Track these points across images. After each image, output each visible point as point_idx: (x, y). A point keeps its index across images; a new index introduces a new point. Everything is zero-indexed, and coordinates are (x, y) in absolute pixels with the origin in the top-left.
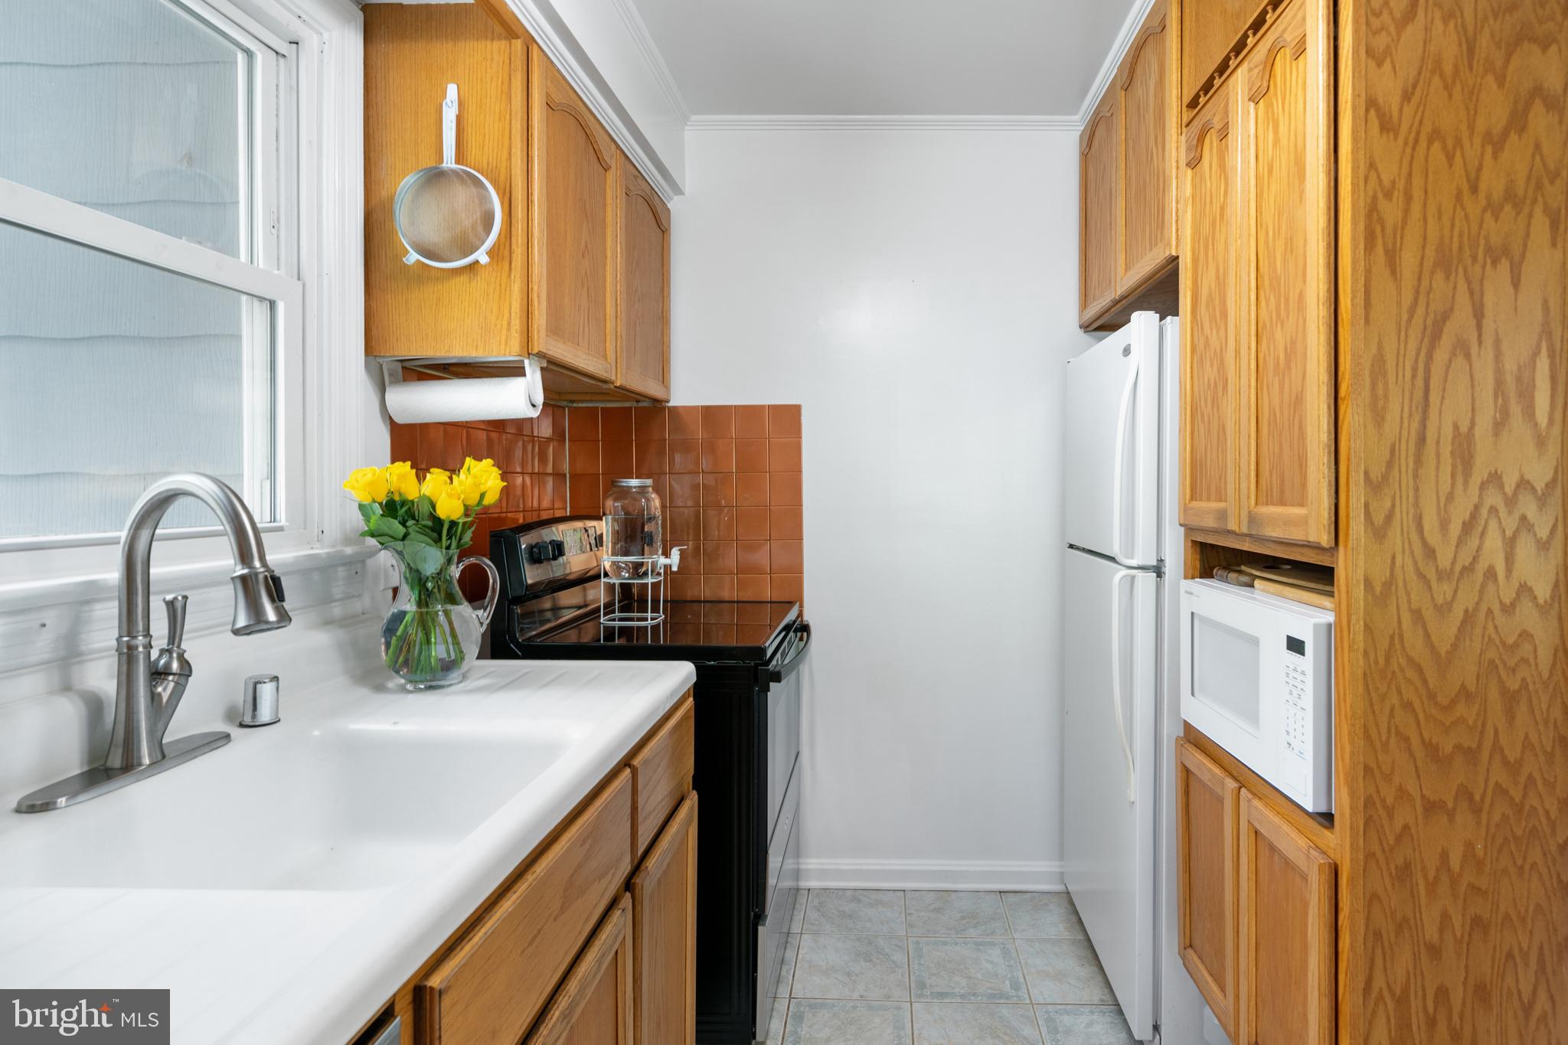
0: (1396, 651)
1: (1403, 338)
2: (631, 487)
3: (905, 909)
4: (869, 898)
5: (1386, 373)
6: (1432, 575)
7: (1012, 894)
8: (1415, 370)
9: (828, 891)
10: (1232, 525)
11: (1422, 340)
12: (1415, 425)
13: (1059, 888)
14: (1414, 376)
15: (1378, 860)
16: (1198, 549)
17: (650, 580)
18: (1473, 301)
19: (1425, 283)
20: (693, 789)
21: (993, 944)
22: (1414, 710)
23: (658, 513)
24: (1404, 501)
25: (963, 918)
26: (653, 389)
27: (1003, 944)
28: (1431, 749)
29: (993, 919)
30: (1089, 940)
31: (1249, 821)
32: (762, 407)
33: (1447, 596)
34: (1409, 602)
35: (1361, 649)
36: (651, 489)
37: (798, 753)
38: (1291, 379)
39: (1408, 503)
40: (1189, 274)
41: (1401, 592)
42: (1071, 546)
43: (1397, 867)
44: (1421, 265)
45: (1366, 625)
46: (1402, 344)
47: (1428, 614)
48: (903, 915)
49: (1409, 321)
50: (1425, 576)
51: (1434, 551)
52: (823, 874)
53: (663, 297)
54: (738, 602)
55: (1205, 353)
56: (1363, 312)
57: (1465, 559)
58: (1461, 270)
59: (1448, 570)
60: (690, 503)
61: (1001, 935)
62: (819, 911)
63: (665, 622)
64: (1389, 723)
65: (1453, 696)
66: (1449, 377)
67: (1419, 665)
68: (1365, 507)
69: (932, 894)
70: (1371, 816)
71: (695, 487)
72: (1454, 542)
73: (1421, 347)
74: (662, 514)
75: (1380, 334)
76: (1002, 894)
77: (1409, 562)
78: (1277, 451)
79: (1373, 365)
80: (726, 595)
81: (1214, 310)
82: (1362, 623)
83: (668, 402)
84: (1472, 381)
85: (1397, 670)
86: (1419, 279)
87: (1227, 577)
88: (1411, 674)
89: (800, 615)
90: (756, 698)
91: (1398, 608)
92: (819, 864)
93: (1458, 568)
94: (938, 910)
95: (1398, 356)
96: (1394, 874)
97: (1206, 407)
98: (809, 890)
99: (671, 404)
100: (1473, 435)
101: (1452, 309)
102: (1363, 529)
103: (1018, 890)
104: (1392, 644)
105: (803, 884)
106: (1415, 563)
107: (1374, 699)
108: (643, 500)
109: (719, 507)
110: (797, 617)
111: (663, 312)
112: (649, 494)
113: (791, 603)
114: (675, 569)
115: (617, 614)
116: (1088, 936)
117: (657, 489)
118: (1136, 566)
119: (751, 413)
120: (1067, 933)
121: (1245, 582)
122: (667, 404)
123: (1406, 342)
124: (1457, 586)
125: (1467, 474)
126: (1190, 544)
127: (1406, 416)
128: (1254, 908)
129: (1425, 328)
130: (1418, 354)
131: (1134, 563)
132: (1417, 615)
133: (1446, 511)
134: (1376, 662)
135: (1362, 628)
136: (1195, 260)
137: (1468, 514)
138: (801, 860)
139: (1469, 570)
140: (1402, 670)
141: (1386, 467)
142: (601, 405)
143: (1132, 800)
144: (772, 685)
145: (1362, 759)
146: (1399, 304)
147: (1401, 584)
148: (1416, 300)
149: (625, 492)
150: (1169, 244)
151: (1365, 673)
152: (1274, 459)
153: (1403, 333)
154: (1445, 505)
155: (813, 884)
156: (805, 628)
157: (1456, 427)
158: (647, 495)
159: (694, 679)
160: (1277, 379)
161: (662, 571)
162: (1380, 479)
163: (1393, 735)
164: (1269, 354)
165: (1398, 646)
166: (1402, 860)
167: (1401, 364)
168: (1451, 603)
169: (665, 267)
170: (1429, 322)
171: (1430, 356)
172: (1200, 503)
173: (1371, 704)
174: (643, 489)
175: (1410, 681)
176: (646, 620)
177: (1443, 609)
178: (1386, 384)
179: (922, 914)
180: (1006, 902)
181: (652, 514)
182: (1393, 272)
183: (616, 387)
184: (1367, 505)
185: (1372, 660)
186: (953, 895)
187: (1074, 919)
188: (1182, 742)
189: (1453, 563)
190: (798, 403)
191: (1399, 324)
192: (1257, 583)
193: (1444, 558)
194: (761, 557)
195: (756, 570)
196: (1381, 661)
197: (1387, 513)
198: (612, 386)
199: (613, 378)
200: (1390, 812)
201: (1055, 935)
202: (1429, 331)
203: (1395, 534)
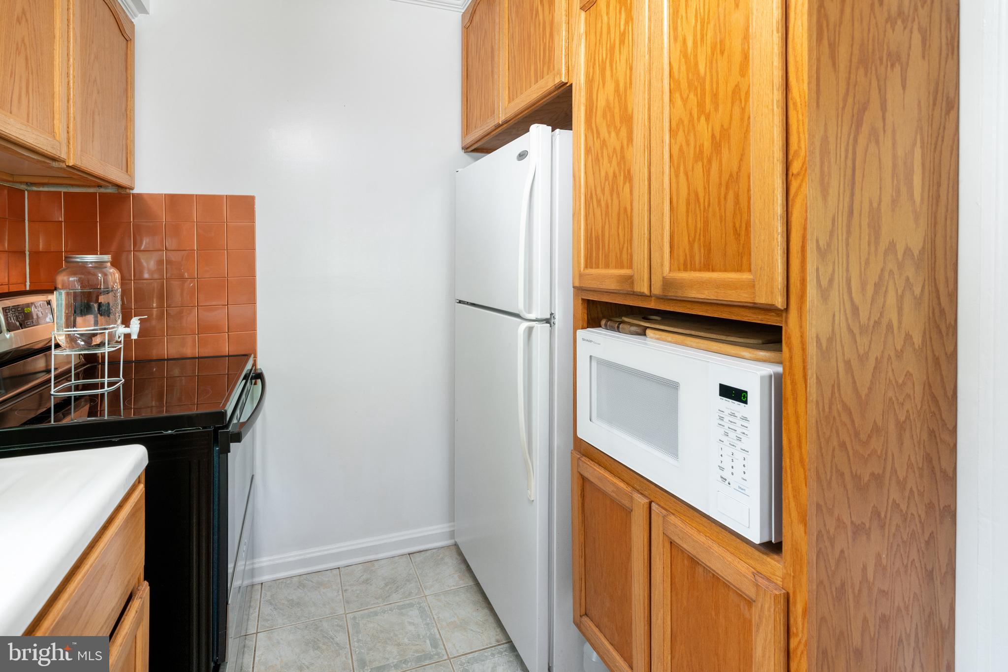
0: (836, 398)
1: (840, 123)
2: (87, 262)
3: (342, 586)
4: (312, 582)
5: (829, 153)
6: (856, 331)
7: (418, 554)
8: (847, 151)
9: (278, 582)
10: (637, 289)
11: (851, 126)
12: (847, 199)
13: (450, 542)
14: (846, 157)
15: (825, 586)
16: (586, 305)
17: (106, 350)
18: (880, 96)
19: (853, 76)
20: (144, 580)
21: (411, 605)
22: (846, 448)
23: (118, 287)
24: (840, 267)
25: (386, 585)
26: (115, 175)
27: (419, 603)
28: (856, 478)
29: (409, 581)
30: (478, 584)
31: (664, 533)
32: (219, 197)
33: (866, 348)
34: (844, 354)
35: (815, 400)
36: (109, 264)
37: (253, 476)
38: (721, 161)
39: (842, 267)
40: (583, 93)
41: (839, 347)
42: (460, 302)
43: (836, 589)
44: (851, 61)
45: (817, 378)
46: (839, 129)
47: (855, 364)
48: (340, 592)
49: (843, 108)
50: (853, 331)
51: (858, 309)
52: (274, 568)
53: (127, 97)
54: (199, 358)
55: (602, 153)
56: (816, 95)
57: (875, 317)
58: (873, 68)
59: (866, 325)
60: (156, 276)
61: (416, 595)
62: (271, 604)
63: (124, 385)
64: (832, 462)
65: (869, 432)
66: (867, 159)
67: (850, 410)
68: (817, 271)
69: (360, 567)
70: (820, 549)
71: (160, 262)
72: (869, 301)
73: (851, 132)
74: (121, 288)
75: (826, 116)
76: (411, 555)
77: (843, 318)
78: (700, 225)
79: (821, 145)
80: (189, 351)
81: (613, 116)
82: (815, 376)
83: (132, 189)
84: (880, 163)
85: (836, 415)
86: (850, 72)
87: (618, 327)
88: (845, 418)
89: (254, 364)
90: (216, 459)
91: (837, 361)
92: (270, 560)
93: (872, 323)
94: (367, 581)
95: (837, 139)
96: (835, 596)
97: (604, 194)
98: (262, 583)
99: (135, 191)
100: (880, 210)
101: (868, 102)
102: (815, 291)
103: (421, 550)
104: (833, 393)
105: (257, 580)
106: (847, 319)
107: (822, 444)
108: (100, 275)
109: (181, 278)
110: (253, 366)
111: (126, 110)
112: (107, 269)
113: (246, 356)
114: (134, 337)
115: (73, 382)
116: (478, 581)
117: (115, 264)
118: (535, 319)
119: (210, 202)
120: (461, 582)
121: (636, 332)
122: (132, 192)
123: (842, 126)
124: (871, 338)
125: (877, 243)
126: (580, 301)
127: (841, 191)
128: (669, 606)
129: (853, 116)
130: (849, 138)
131: (532, 316)
132: (848, 363)
133: (865, 274)
134: (824, 410)
135: (815, 381)
136: (590, 82)
137: (877, 277)
138: (256, 560)
139: (877, 323)
140: (840, 416)
141: (830, 236)
142: (63, 190)
143: (532, 499)
144: (233, 446)
145: (815, 499)
146: (838, 91)
147: (838, 340)
148: (848, 90)
149: (82, 269)
150: (560, 73)
151: (817, 422)
152: (696, 232)
153: (840, 119)
154: (865, 270)
155: (265, 578)
156: (259, 376)
157: (871, 203)
158: (104, 270)
159: (146, 462)
160: (700, 164)
161: (122, 338)
162: (826, 247)
163: (834, 473)
164: (688, 144)
165: (837, 395)
166: (840, 581)
167: (839, 145)
168: (867, 353)
169: (129, 72)
170: (855, 111)
171: (856, 141)
172: (597, 270)
173: (821, 448)
174: (100, 265)
175: (844, 424)
176: (103, 387)
177: (862, 359)
178: (829, 162)
179: (355, 588)
180: (415, 562)
181: (110, 287)
182: (834, 64)
183: (68, 166)
184: (817, 270)
185: (821, 410)
186: (376, 564)
187: (463, 567)
188: (579, 456)
189: (869, 319)
190: (252, 195)
191: (837, 110)
192: (648, 332)
193: (864, 315)
194: (219, 316)
195: (214, 328)
196: (827, 410)
197: (830, 277)
198: (63, 165)
199: (63, 156)
200: (832, 540)
201: (454, 586)
202: (855, 118)
203: (834, 294)
